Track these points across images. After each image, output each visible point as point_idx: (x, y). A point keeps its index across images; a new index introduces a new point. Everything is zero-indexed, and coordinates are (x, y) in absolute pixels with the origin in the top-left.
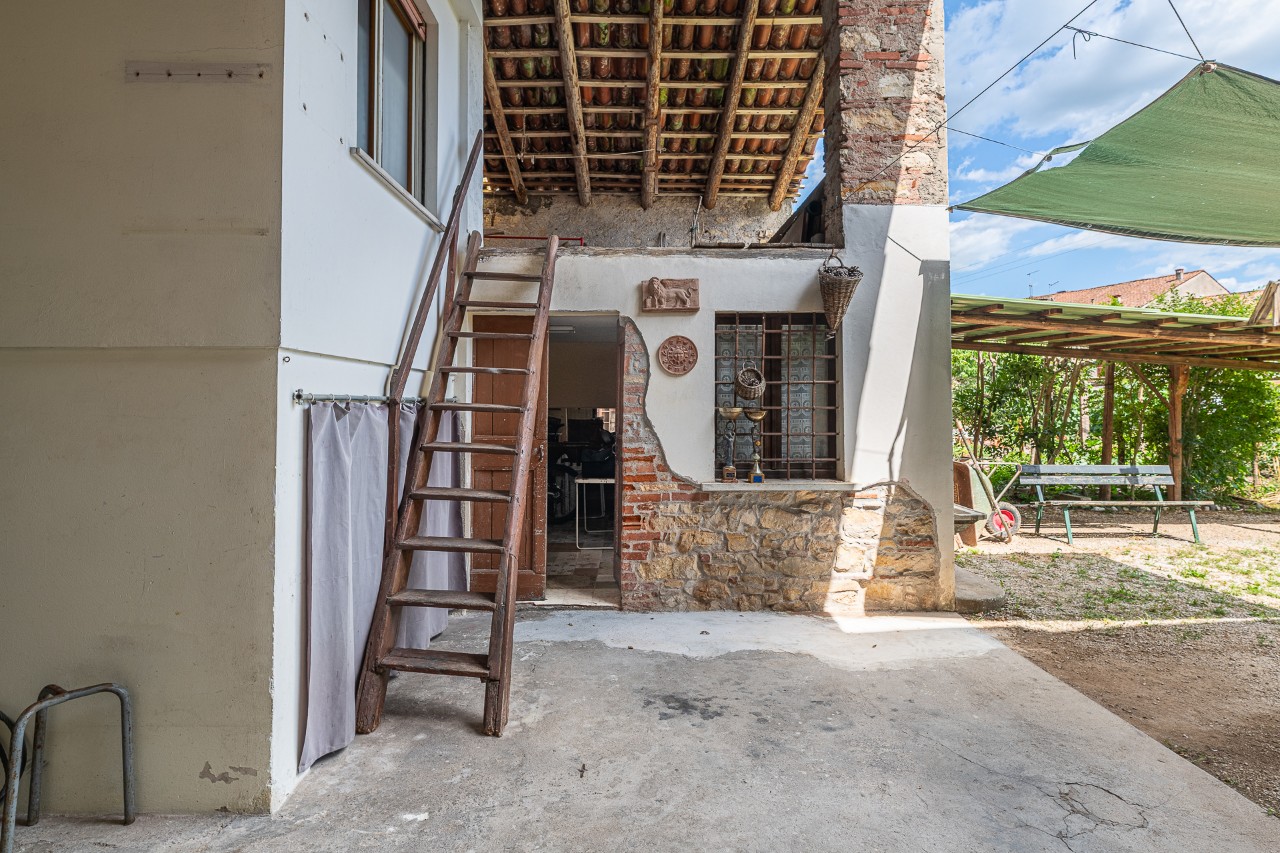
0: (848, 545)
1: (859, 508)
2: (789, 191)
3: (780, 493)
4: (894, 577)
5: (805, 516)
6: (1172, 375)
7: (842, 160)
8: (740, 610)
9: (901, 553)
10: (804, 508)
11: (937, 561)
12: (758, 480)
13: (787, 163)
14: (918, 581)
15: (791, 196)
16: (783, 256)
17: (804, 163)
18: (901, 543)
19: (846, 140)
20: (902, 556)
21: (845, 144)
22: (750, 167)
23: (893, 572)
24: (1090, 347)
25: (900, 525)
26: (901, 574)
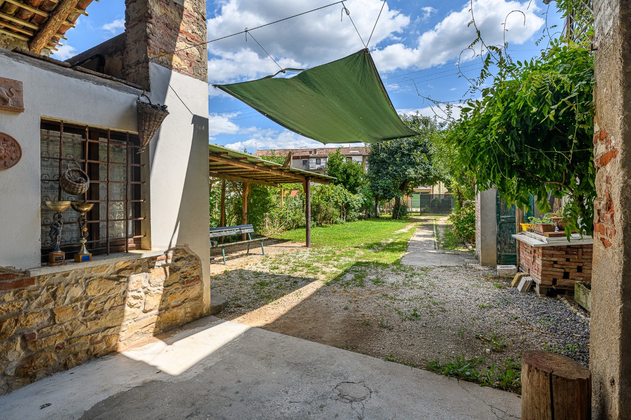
0: (152, 292)
1: (159, 267)
2: (49, 44)
3: (102, 267)
4: (180, 305)
5: (122, 280)
6: (244, 187)
7: (148, 31)
8: (68, 369)
9: (184, 289)
10: (122, 274)
11: (202, 289)
12: (86, 259)
13: (53, 21)
14: (192, 303)
15: (49, 48)
16: (105, 84)
17: (67, 28)
18: (183, 283)
19: (151, 18)
20: (184, 292)
21: (150, 20)
22: (13, 11)
23: (179, 302)
24: (218, 172)
25: (182, 273)
26: (183, 302)
